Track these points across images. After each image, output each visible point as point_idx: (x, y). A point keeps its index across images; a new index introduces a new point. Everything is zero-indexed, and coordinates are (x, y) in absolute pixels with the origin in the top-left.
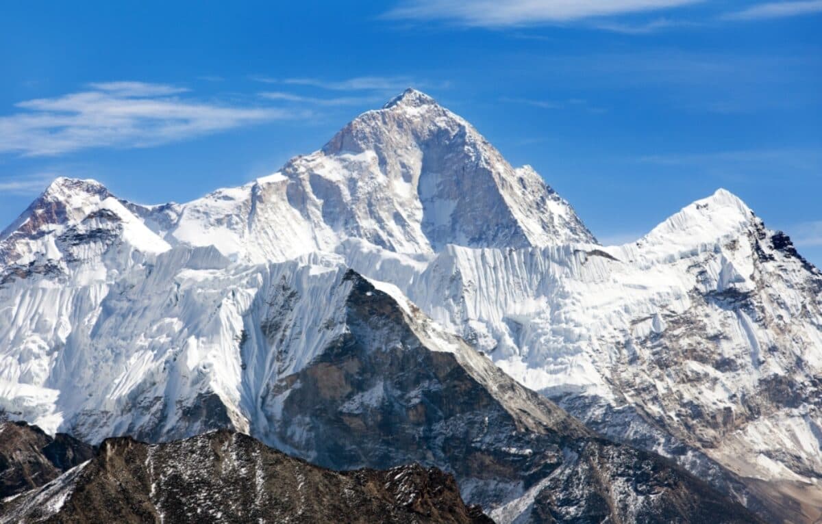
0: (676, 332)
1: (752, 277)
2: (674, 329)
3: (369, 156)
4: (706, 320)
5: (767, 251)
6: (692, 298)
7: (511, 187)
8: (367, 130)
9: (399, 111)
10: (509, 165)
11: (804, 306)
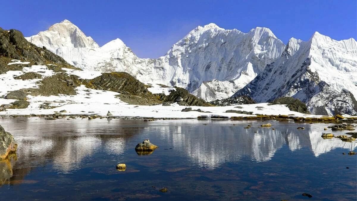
0: (107, 66)
1: (123, 56)
2: (106, 65)
3: (56, 32)
4: (113, 64)
5: (126, 51)
6: (111, 59)
7: (86, 41)
8: (56, 27)
9: (63, 24)
10: (86, 36)
11: (133, 62)
